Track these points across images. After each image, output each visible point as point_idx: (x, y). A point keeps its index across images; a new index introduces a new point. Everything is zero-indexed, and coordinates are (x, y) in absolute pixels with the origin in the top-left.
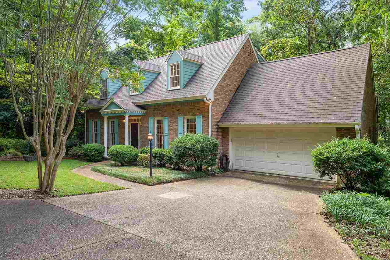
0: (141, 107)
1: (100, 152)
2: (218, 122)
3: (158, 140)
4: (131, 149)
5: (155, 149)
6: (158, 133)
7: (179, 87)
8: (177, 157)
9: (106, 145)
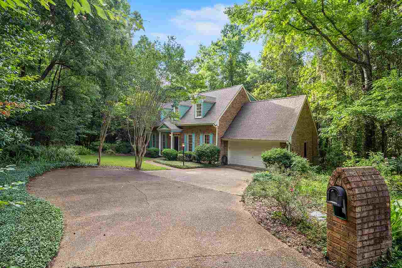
0: (180, 127)
1: (157, 152)
2: (221, 137)
3: (189, 147)
4: (174, 151)
5: (187, 152)
6: (189, 142)
7: (201, 117)
8: (197, 156)
9: (160, 148)
